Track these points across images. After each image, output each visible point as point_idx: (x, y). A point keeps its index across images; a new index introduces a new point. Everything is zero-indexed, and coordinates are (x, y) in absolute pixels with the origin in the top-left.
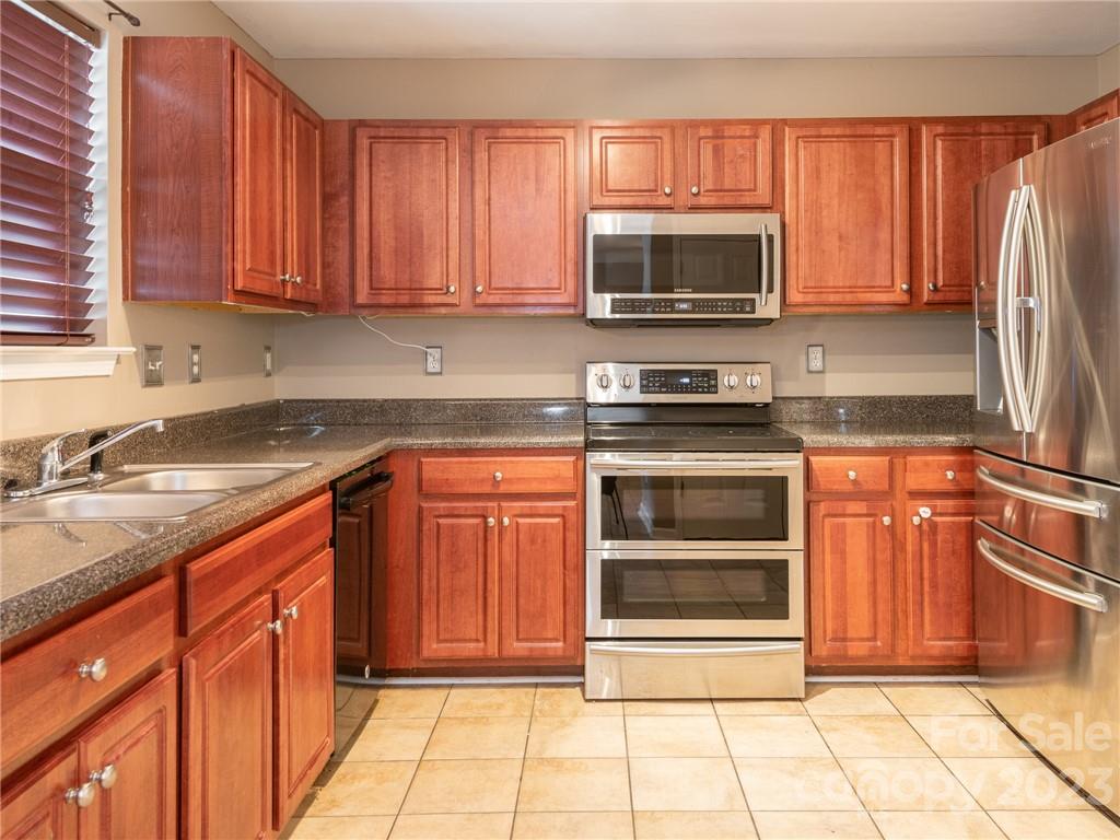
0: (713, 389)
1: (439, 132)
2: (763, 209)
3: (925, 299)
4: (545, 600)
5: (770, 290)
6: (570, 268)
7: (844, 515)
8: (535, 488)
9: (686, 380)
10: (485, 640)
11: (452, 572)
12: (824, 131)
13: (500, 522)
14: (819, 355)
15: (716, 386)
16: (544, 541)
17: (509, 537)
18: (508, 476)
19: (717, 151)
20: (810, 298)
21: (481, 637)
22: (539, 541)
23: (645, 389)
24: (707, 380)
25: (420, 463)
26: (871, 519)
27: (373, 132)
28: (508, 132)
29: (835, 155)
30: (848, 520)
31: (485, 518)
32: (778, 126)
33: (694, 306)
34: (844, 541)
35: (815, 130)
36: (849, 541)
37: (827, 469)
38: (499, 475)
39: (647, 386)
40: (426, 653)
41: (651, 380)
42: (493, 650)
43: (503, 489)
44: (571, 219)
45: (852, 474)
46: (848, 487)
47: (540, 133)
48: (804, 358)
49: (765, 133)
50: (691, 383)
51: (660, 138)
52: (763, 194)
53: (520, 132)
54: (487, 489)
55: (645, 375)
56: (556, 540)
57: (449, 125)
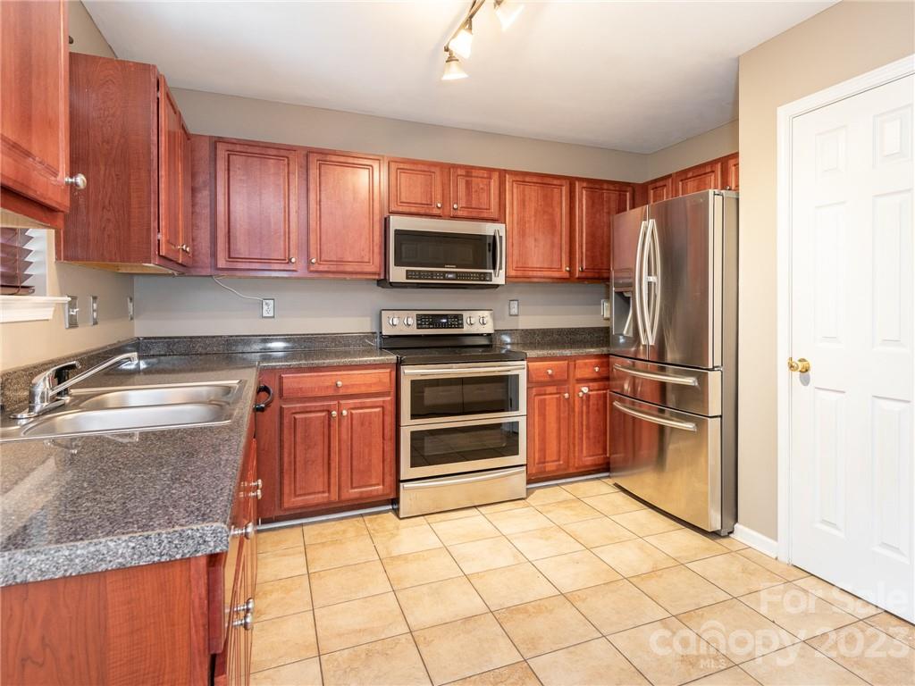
0: (460, 326)
1: (283, 153)
2: (494, 220)
3: (577, 275)
4: (370, 460)
5: (500, 268)
6: (377, 250)
7: (545, 394)
8: (364, 390)
9: (444, 321)
10: (329, 491)
11: (305, 449)
12: (527, 179)
13: (340, 414)
14: (516, 306)
15: (462, 324)
16: (370, 423)
17: (345, 423)
18: (347, 383)
19: (468, 184)
20: (519, 274)
21: (327, 489)
22: (367, 424)
23: (419, 326)
24: (456, 320)
25: (281, 378)
26: (558, 396)
27: (231, 147)
28: (334, 158)
29: (533, 193)
30: (547, 397)
31: (329, 412)
32: (503, 173)
33: (457, 276)
34: (545, 409)
35: (523, 177)
36: (547, 408)
37: (537, 369)
38: (339, 383)
39: (421, 324)
40: (286, 505)
41: (423, 320)
42: (334, 497)
43: (341, 392)
44: (377, 218)
45: (550, 372)
46: (547, 379)
47: (356, 161)
48: (507, 307)
49: (496, 176)
50: (447, 322)
51: (434, 172)
52: (494, 212)
53: (342, 159)
54: (331, 392)
55: (420, 318)
56: (377, 422)
57: (291, 149)
